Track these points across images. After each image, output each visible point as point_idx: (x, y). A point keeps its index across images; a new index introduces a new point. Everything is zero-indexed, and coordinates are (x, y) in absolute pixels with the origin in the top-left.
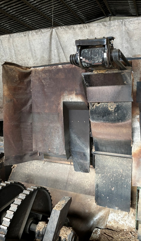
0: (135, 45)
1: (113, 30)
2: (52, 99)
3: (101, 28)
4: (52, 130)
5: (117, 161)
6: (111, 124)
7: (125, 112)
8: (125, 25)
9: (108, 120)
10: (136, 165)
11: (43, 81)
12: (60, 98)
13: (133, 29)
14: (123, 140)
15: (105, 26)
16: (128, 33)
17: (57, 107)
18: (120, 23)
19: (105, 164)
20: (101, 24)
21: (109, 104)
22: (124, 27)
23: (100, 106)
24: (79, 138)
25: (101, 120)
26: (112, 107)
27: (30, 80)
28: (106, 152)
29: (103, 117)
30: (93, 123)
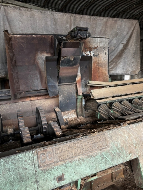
0: (58, 28)
1: (46, 16)
2: (30, 56)
3: (39, 13)
4: (31, 76)
5: (69, 87)
6: (70, 67)
7: (77, 61)
8: (53, 15)
9: (69, 66)
10: (79, 86)
11: (22, 44)
12: (36, 55)
13: (58, 18)
14: (74, 75)
15: (42, 13)
16: (55, 20)
17: (34, 61)
18: (51, 13)
19: (64, 90)
20: (39, 11)
21: (71, 57)
22: (52, 16)
23: (66, 58)
24: (51, 78)
25: (66, 66)
26: (72, 59)
27: (12, 43)
28: (64, 83)
29: (67, 64)
30: (61, 68)
